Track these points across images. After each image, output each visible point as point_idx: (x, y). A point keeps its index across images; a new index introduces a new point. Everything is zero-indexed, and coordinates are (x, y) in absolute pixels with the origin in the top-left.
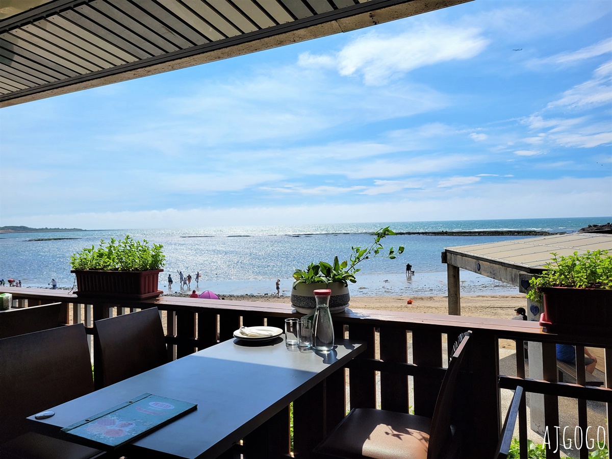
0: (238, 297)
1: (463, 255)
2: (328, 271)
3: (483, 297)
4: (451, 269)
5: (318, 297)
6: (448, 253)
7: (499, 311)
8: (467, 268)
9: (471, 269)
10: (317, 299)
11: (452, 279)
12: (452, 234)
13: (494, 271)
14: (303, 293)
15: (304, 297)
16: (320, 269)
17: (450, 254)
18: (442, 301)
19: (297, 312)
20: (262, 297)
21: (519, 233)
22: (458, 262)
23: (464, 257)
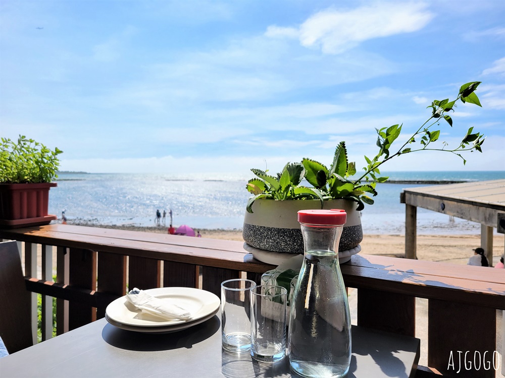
1: (423, 195)
2: (321, 177)
4: (409, 209)
6: (407, 194)
8: (429, 207)
9: (433, 209)
16: (303, 173)
17: (409, 195)
23: (425, 198)
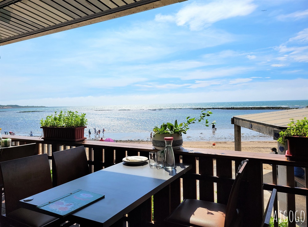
0: (124, 141)
2: (171, 128)
3: (253, 142)
4: (236, 127)
5: (166, 141)
6: (234, 119)
7: (262, 149)
8: (245, 126)
10: (166, 142)
11: (237, 133)
12: (237, 109)
13: (259, 128)
14: (158, 139)
15: (159, 141)
16: (167, 127)
17: (236, 119)
18: (231, 144)
19: (155, 149)
20: (136, 141)
21: (273, 108)
22: (240, 123)
23: (243, 121)
